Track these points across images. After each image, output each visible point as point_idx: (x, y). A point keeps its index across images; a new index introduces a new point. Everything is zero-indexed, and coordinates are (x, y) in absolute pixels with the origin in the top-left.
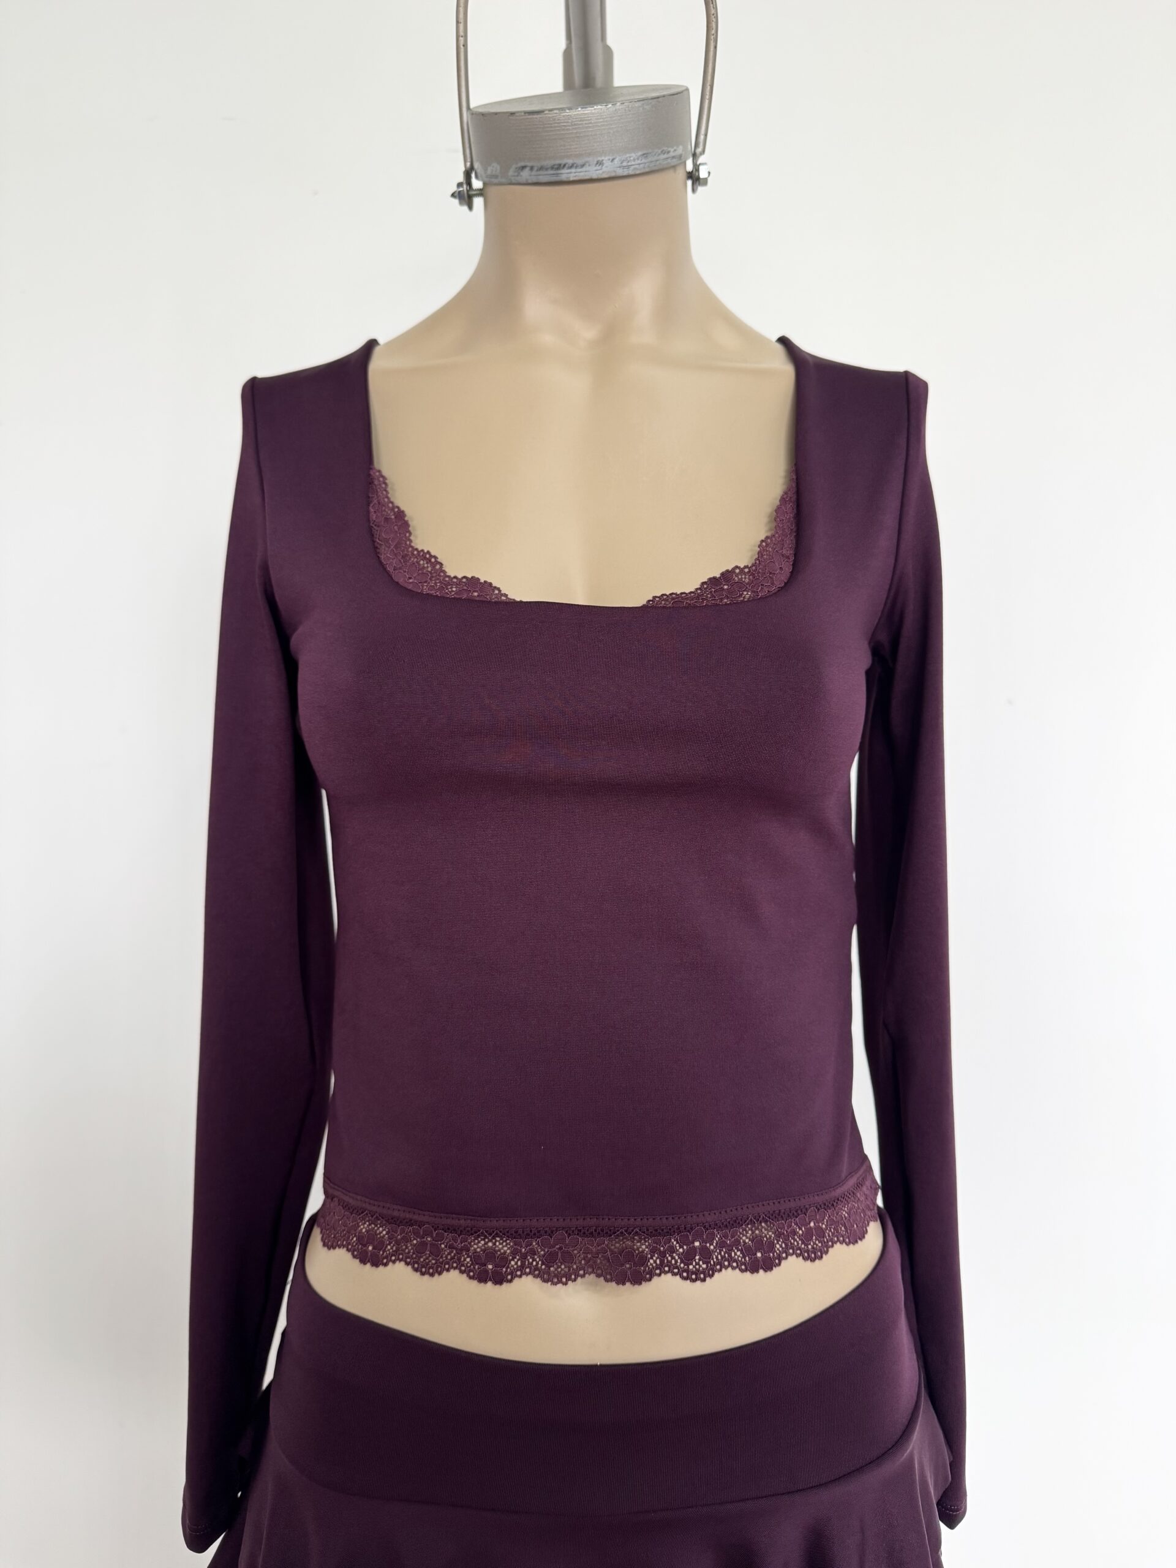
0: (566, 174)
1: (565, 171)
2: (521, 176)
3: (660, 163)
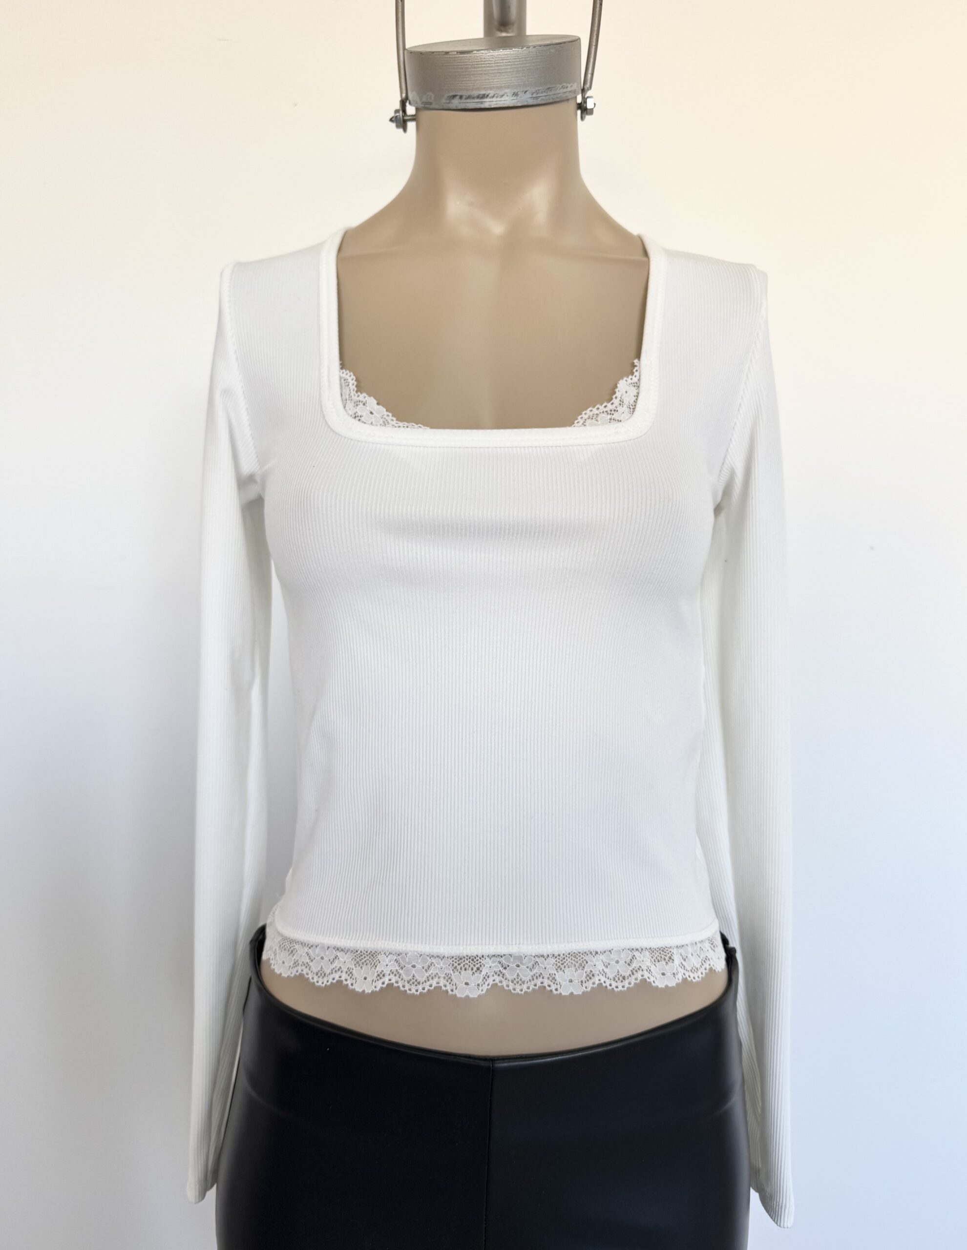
0: (487, 103)
1: (488, 100)
2: (452, 103)
3: (561, 96)
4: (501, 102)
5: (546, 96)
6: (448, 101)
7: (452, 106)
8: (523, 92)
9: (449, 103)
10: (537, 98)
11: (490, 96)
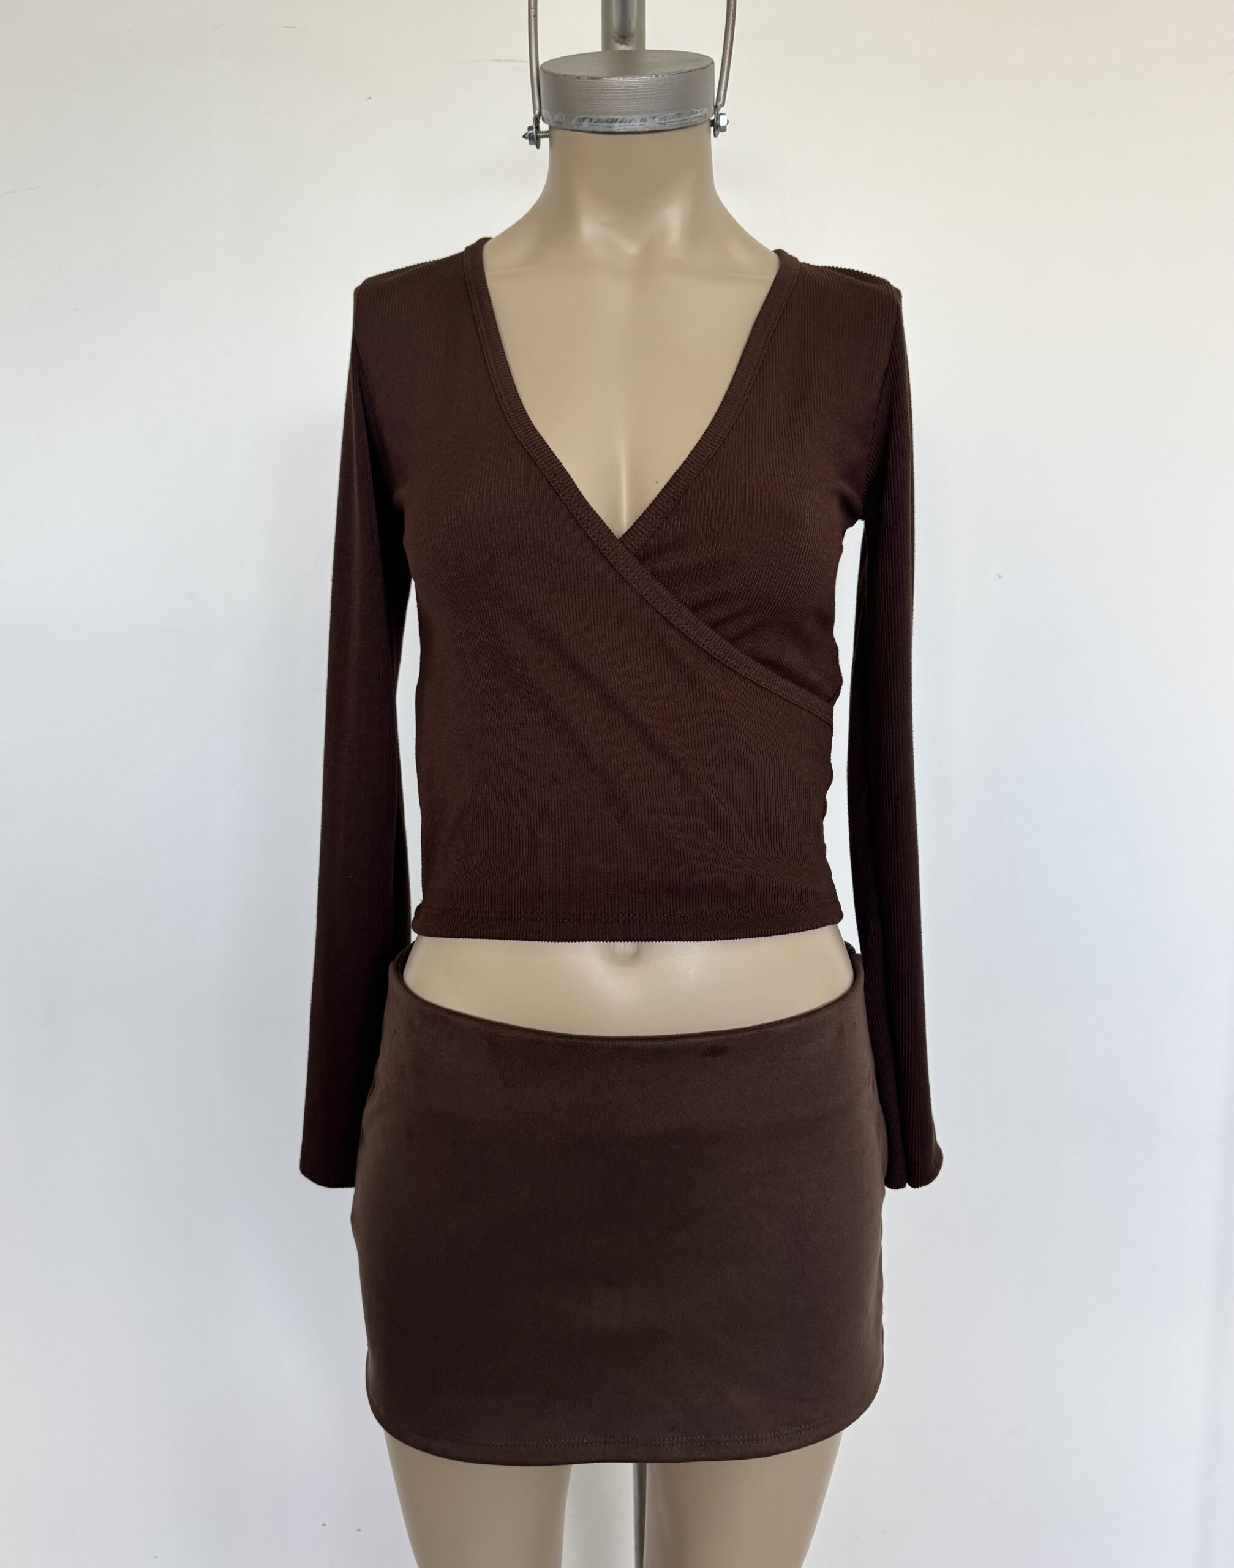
0: (617, 127)
1: (617, 124)
2: (582, 125)
3: (690, 121)
4: (630, 127)
5: (674, 122)
7: (581, 128)
8: (651, 117)
9: (579, 125)
10: (665, 124)
11: (619, 120)
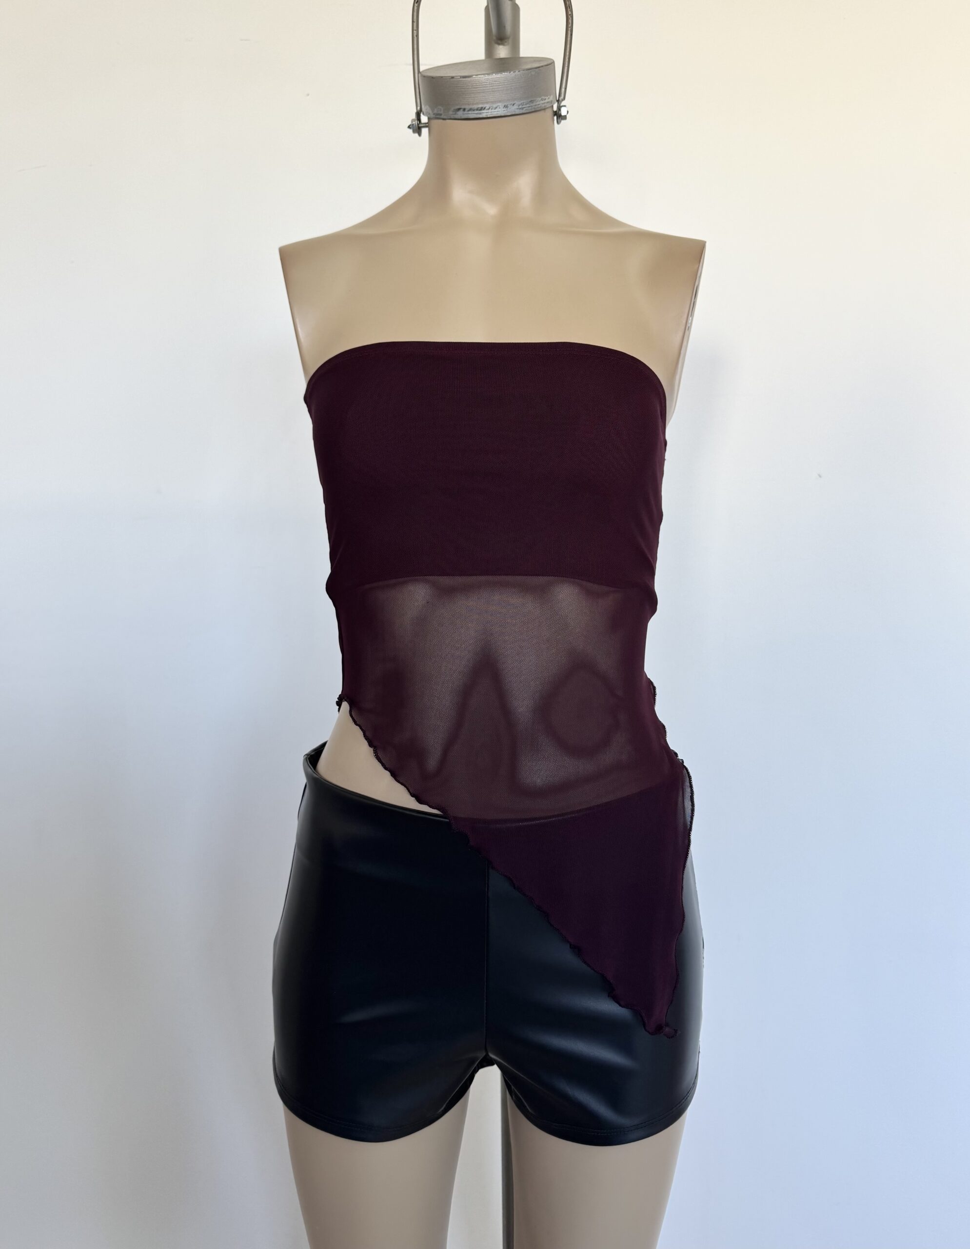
1: (485, 111)
2: (458, 114)
3: (541, 107)
4: (495, 113)
5: (529, 107)
6: (454, 113)
7: (456, 116)
8: (511, 104)
9: (455, 114)
10: (522, 108)
11: (486, 108)
